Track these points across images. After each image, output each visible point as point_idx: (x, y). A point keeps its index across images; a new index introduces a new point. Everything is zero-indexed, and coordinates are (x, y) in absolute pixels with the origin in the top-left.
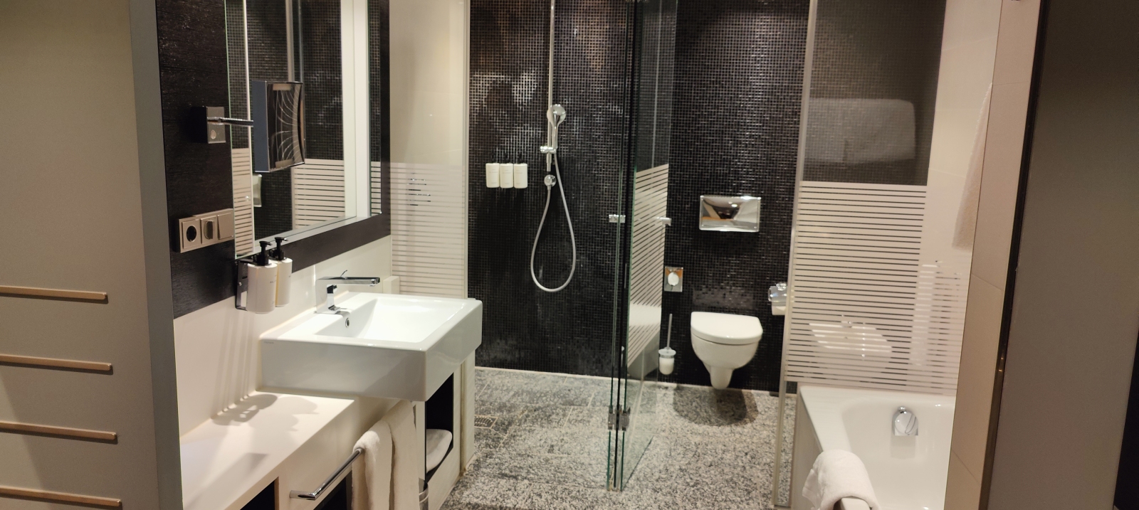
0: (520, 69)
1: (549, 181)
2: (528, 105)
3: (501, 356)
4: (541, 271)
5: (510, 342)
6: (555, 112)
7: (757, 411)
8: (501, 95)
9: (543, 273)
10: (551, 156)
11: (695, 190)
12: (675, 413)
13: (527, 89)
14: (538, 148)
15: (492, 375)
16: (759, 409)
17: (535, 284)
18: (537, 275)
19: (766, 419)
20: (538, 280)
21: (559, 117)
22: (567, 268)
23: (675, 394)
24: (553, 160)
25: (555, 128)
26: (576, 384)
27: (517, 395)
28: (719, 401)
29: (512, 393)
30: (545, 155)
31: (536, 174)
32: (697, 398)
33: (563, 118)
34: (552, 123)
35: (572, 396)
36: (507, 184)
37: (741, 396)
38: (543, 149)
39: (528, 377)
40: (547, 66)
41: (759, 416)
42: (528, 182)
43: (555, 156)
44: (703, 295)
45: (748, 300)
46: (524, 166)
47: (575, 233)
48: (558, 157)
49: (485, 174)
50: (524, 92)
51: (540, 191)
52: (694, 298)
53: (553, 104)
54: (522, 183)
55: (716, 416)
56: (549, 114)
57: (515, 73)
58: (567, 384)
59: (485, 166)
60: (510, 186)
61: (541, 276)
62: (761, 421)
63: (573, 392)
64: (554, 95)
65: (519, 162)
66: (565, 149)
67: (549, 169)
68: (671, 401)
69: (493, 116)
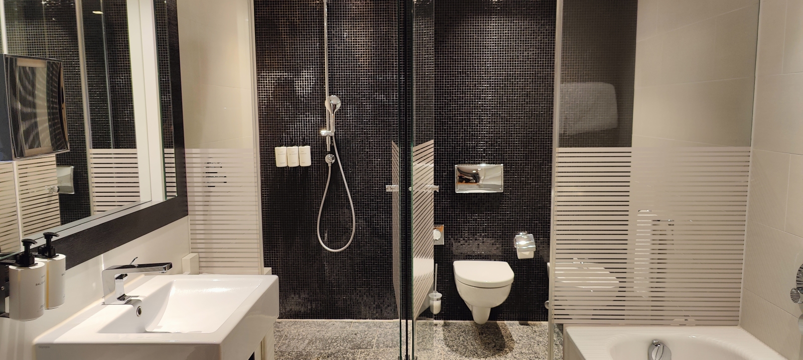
0: (300, 67)
1: (329, 159)
2: (308, 97)
3: (296, 308)
4: (326, 235)
5: (303, 296)
6: (332, 102)
7: (513, 340)
8: (285, 90)
9: (328, 236)
10: (330, 137)
11: (450, 161)
12: (447, 349)
13: (307, 84)
14: (319, 132)
15: (289, 326)
16: (514, 338)
17: (322, 246)
18: (323, 238)
19: (522, 348)
20: (323, 242)
21: (336, 105)
22: (348, 231)
23: (444, 330)
24: (332, 142)
25: (332, 116)
26: (361, 328)
27: (311, 344)
28: (481, 334)
29: (307, 341)
30: (325, 138)
31: (318, 154)
32: (463, 332)
33: (338, 106)
34: (330, 111)
35: (358, 341)
36: (294, 164)
37: (497, 327)
38: (323, 132)
39: (320, 325)
40: (323, 64)
41: (516, 345)
42: (312, 161)
43: (334, 138)
44: (461, 246)
45: (497, 248)
46: (307, 148)
47: (353, 201)
48: (335, 139)
49: (275, 156)
50: (304, 86)
51: (322, 168)
52: (454, 248)
53: (330, 95)
54: (307, 162)
55: (481, 348)
56: (327, 104)
57: (297, 71)
58: (353, 329)
59: (274, 149)
60: (297, 165)
61: (326, 238)
62: (518, 350)
63: (359, 336)
64: (329, 87)
65: (304, 145)
66: (341, 132)
67: (329, 149)
68: (442, 337)
69: (279, 108)
